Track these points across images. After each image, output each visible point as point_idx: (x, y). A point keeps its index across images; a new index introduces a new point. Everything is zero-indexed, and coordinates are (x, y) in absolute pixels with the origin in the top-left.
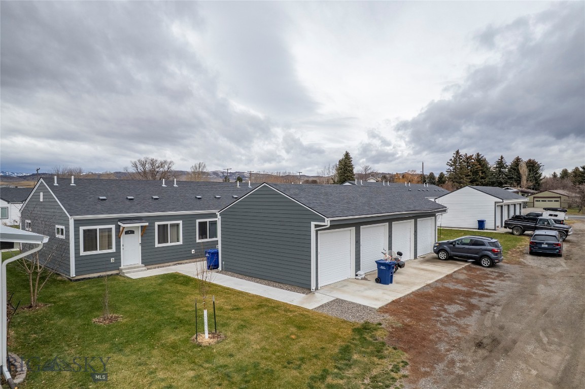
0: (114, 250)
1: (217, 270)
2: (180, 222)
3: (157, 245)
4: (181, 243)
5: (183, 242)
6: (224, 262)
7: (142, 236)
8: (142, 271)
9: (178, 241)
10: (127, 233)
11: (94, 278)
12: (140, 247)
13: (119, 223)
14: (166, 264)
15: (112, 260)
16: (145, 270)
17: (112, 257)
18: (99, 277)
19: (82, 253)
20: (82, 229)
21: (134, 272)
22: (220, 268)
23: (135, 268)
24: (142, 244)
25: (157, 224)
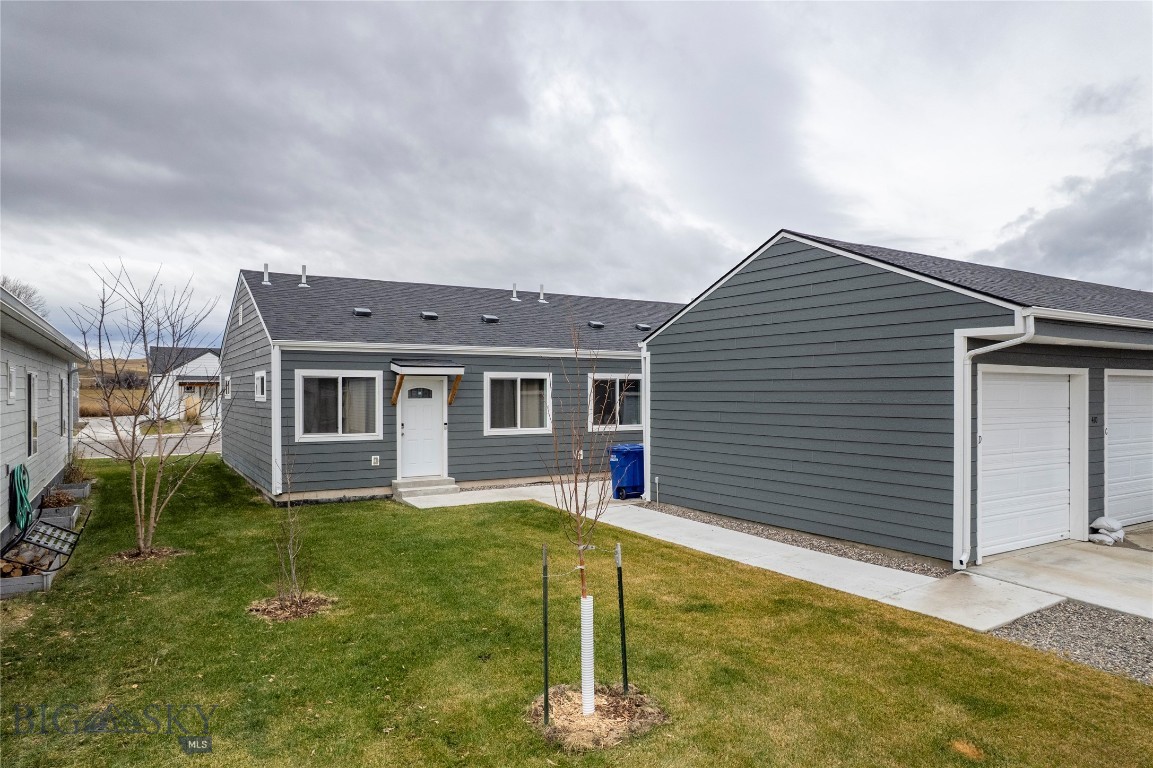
0: (378, 434)
1: (638, 500)
2: (548, 377)
3: (488, 431)
4: (548, 429)
5: (554, 429)
6: (657, 479)
7: (450, 404)
8: (446, 492)
9: (542, 424)
10: (413, 393)
11: (329, 502)
12: (446, 432)
13: (394, 368)
14: (512, 482)
15: (375, 460)
16: (455, 491)
17: (375, 452)
18: (340, 501)
19: (300, 436)
20: (300, 374)
21: (426, 494)
22: (647, 495)
23: (429, 484)
24: (451, 425)
25: (488, 376)
